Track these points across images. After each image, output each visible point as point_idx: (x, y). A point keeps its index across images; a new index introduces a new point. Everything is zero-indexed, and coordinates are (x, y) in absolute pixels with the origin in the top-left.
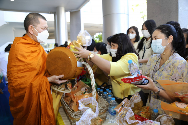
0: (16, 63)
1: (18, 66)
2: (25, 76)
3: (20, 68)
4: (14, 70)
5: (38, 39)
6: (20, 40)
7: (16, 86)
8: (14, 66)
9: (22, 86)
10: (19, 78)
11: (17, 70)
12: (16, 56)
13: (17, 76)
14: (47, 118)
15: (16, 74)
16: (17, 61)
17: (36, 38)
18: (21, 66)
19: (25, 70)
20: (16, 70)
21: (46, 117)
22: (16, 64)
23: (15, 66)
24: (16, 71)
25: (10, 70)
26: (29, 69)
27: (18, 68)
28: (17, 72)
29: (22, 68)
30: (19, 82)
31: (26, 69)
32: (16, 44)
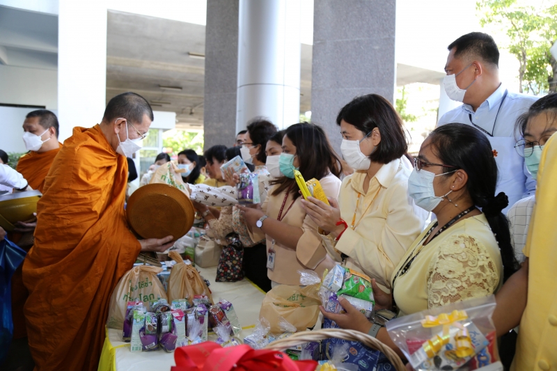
0: (69, 185)
1: (74, 192)
3: (77, 196)
4: (64, 198)
6: (86, 140)
7: (63, 228)
8: (65, 189)
9: (74, 231)
10: (70, 214)
11: (70, 198)
12: (74, 172)
13: (67, 210)
15: (65, 205)
16: (74, 180)
18: (78, 192)
20: (67, 198)
22: (71, 187)
23: (68, 189)
24: (67, 200)
25: (55, 195)
27: (73, 196)
28: (70, 203)
29: (81, 195)
30: (69, 222)
32: (78, 147)
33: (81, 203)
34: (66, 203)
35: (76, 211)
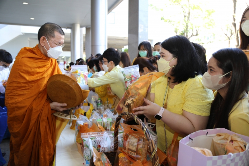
1: (19, 83)
2: (25, 94)
3: (21, 85)
5: (48, 53)
10: (17, 95)
11: (17, 86)
13: (15, 93)
14: (47, 148)
15: (15, 90)
16: (19, 76)
17: (47, 52)
18: (21, 83)
19: (26, 88)
20: (15, 86)
21: (46, 146)
22: (17, 80)
23: (16, 81)
25: (9, 85)
26: (30, 87)
27: (19, 85)
28: (17, 89)
29: (23, 85)
30: (16, 100)
31: (27, 86)
32: (21, 58)
33: (23, 89)
34: (15, 89)
35: (21, 93)
